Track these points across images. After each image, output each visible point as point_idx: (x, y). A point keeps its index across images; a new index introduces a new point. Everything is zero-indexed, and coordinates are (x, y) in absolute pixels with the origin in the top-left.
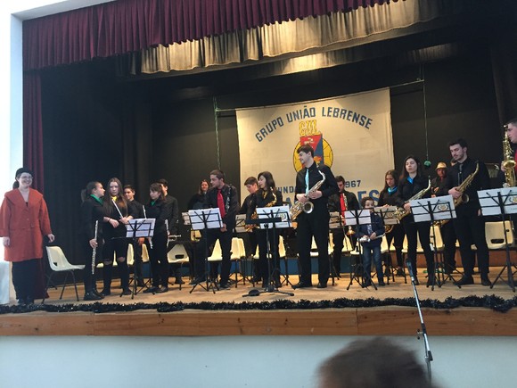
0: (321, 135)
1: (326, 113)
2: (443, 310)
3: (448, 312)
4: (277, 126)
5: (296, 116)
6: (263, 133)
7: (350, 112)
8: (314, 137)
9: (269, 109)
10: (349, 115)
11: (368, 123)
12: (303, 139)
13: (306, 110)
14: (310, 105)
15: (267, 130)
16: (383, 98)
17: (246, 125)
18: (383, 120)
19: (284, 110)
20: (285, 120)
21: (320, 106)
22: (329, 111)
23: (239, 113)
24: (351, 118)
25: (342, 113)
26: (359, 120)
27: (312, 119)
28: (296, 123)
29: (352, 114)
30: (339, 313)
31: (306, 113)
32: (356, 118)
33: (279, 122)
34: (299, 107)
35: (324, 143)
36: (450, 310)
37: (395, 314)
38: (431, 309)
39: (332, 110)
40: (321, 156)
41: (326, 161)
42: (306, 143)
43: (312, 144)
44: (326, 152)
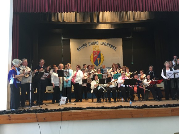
0: (100, 51)
1: (102, 44)
4: (85, 46)
5: (92, 44)
6: (80, 48)
7: (110, 44)
8: (98, 51)
9: (82, 40)
10: (109, 45)
11: (115, 48)
12: (94, 52)
13: (95, 42)
14: (96, 40)
15: (81, 47)
16: (120, 41)
17: (73, 45)
18: (120, 48)
19: (88, 41)
20: (88, 45)
21: (100, 41)
22: (103, 43)
23: (71, 40)
24: (110, 46)
25: (107, 44)
26: (113, 47)
27: (97, 45)
28: (92, 46)
29: (111, 45)
31: (95, 43)
32: (112, 46)
33: (86, 45)
34: (93, 41)
35: (101, 54)
39: (104, 43)
40: (100, 58)
41: (102, 60)
42: (95, 53)
43: (97, 54)
44: (102, 57)
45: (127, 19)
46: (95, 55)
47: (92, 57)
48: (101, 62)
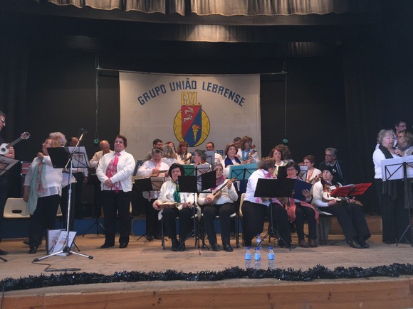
0: (201, 106)
1: (206, 87)
4: (160, 92)
5: (179, 86)
6: (145, 98)
9: (153, 76)
10: (226, 92)
11: (241, 101)
12: (184, 108)
13: (188, 82)
14: (192, 78)
15: (150, 95)
16: (255, 82)
17: (128, 88)
18: (254, 100)
19: (168, 79)
20: (168, 88)
21: (201, 80)
22: (209, 86)
23: (122, 75)
24: (227, 95)
25: (220, 90)
26: (234, 98)
27: (194, 90)
28: (179, 92)
29: (229, 92)
31: (188, 85)
32: (231, 95)
33: (161, 89)
34: (182, 78)
35: (203, 113)
39: (212, 86)
40: (200, 125)
41: (204, 130)
42: (186, 111)
43: (192, 114)
44: (204, 122)
45: (270, 10)
46: (186, 116)
47: (179, 122)
48: (203, 136)
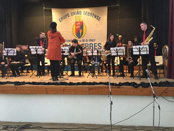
1: (85, 14)
2: (117, 87)
3: (119, 87)
5: (74, 13)
8: (80, 22)
15: (63, 18)
16: (105, 10)
17: (55, 15)
23: (53, 10)
24: (94, 16)
25: (91, 14)
30: (83, 87)
35: (84, 25)
36: (120, 87)
37: (102, 88)
38: (114, 86)
47: (74, 29)
